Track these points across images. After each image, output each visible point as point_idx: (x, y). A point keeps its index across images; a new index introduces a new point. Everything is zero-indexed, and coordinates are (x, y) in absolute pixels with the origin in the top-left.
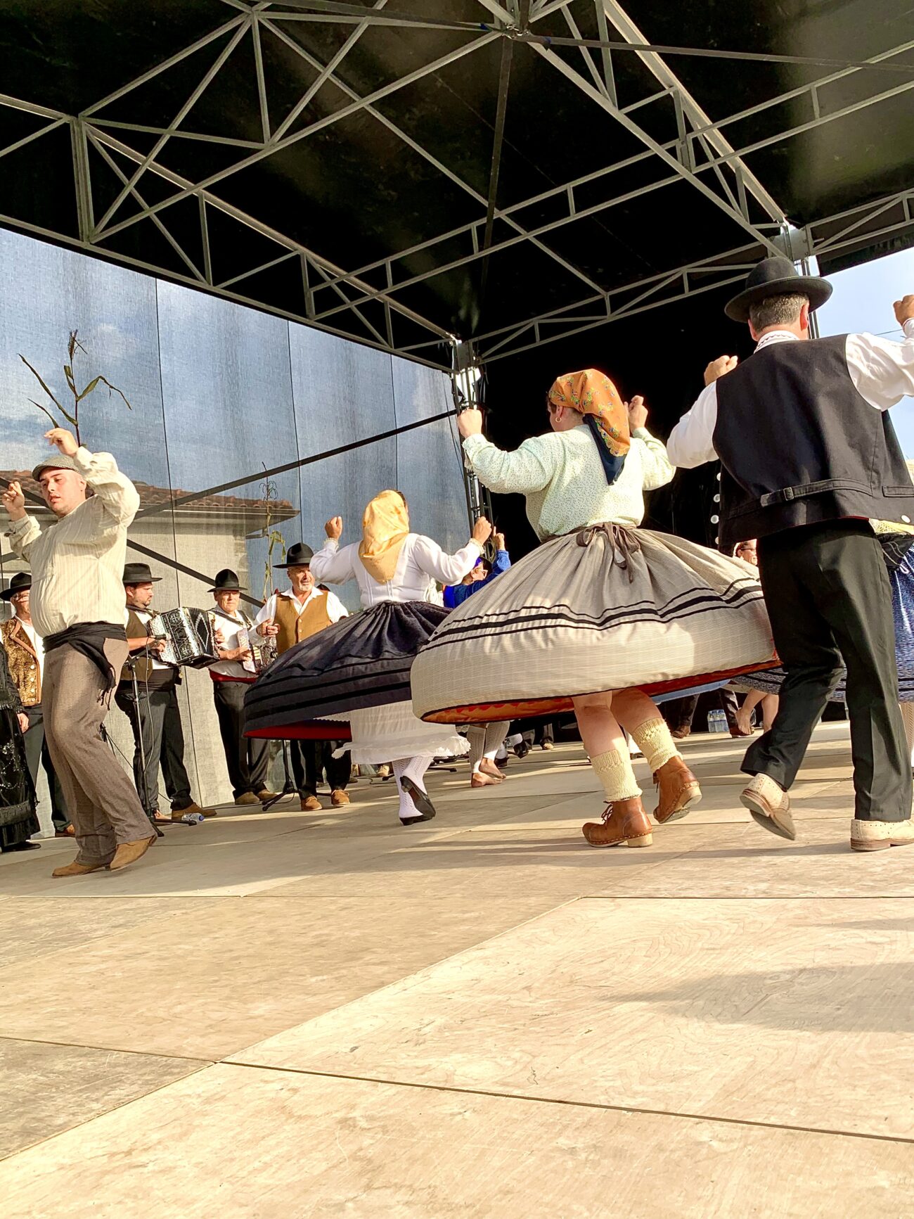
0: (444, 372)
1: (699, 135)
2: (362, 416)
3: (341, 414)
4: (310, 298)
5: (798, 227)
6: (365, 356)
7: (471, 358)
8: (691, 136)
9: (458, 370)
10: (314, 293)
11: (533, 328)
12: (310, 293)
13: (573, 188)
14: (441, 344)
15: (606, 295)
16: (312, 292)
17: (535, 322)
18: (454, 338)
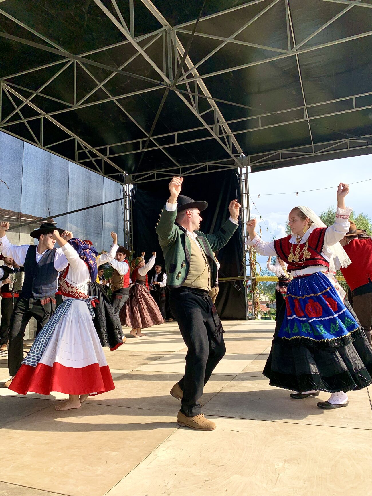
0: (121, 184)
1: (221, 125)
2: (92, 197)
3: (84, 196)
4: (77, 155)
5: (246, 156)
6: (94, 176)
7: (131, 181)
8: (218, 124)
9: (125, 184)
10: (79, 153)
11: (154, 174)
12: (77, 153)
13: (177, 134)
14: (121, 174)
15: (180, 167)
16: (78, 152)
17: (155, 172)
18: (125, 173)
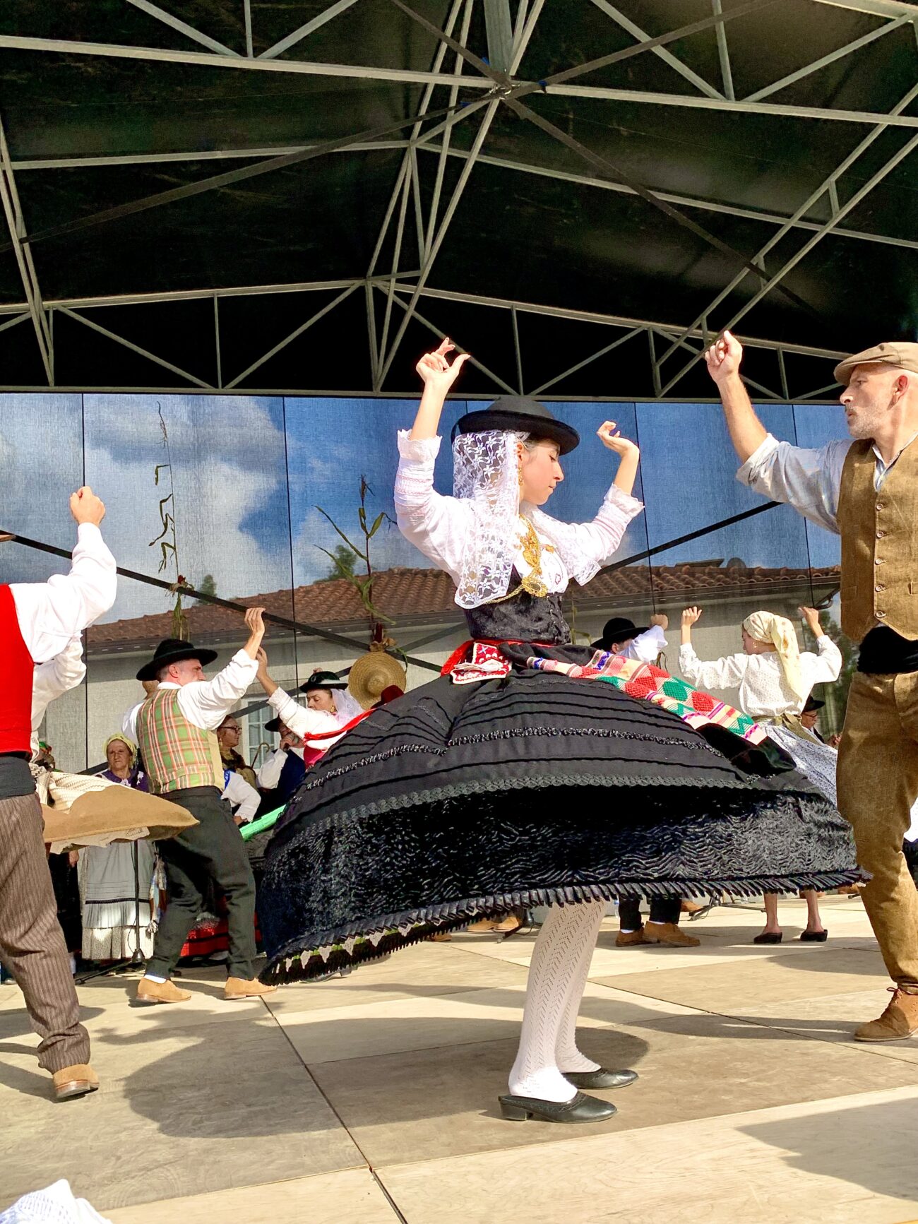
4: (656, 374)
10: (661, 365)
12: (657, 368)
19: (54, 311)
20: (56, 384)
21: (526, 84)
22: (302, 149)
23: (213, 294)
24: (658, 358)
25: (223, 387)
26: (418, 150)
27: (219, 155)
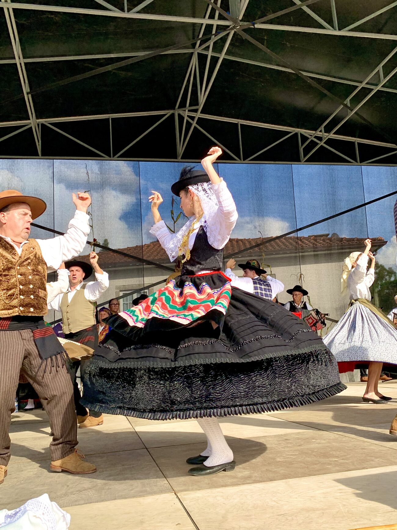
4: (301, 152)
12: (301, 149)
19: (41, 124)
20: (42, 156)
21: (246, 23)
22: (147, 53)
23: (109, 117)
24: (302, 145)
25: (113, 157)
26: (198, 53)
27: (112, 56)
